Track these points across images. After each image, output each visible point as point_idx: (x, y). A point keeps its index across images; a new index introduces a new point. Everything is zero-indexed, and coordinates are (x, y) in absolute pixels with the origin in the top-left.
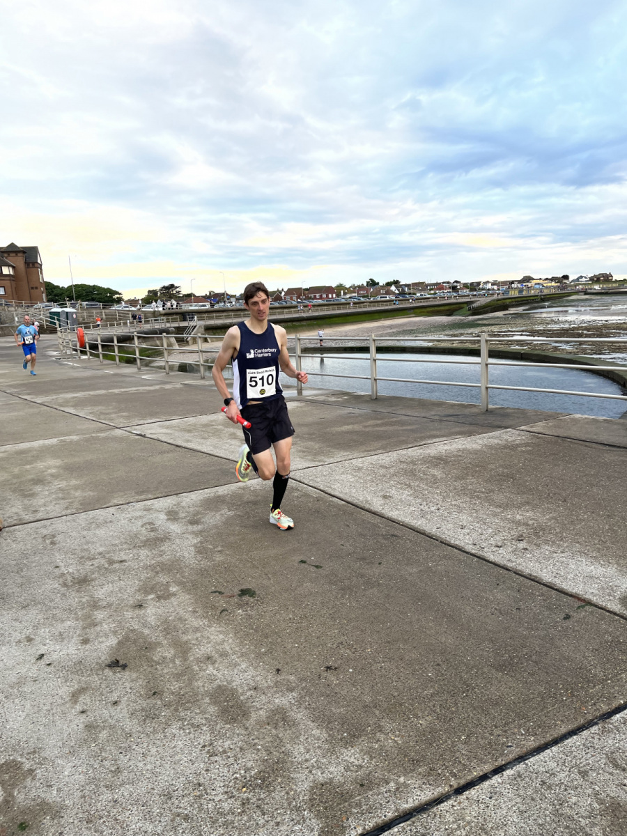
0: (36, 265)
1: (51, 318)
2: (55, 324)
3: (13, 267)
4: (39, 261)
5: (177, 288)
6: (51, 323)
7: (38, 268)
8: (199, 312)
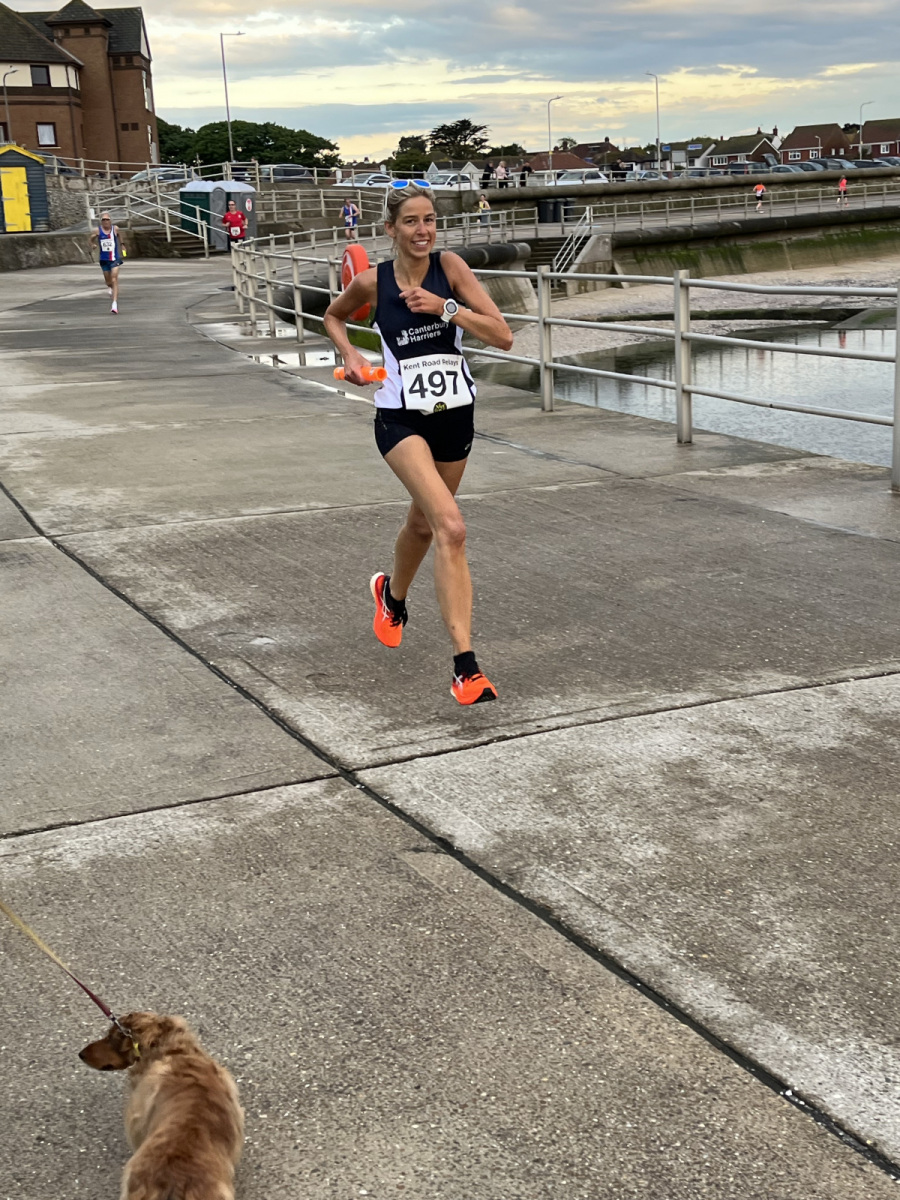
0: (136, 61)
1: (184, 209)
2: (194, 227)
3: (79, 69)
4: (144, 51)
5: (476, 129)
6: (185, 224)
7: (141, 68)
8: (585, 196)
